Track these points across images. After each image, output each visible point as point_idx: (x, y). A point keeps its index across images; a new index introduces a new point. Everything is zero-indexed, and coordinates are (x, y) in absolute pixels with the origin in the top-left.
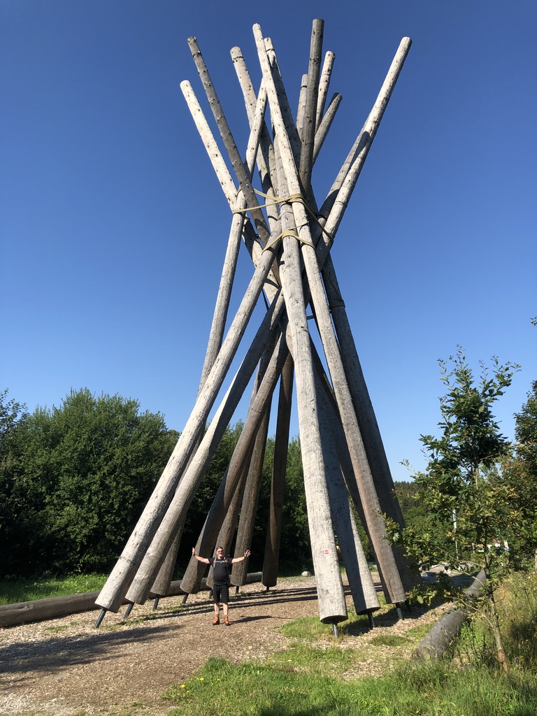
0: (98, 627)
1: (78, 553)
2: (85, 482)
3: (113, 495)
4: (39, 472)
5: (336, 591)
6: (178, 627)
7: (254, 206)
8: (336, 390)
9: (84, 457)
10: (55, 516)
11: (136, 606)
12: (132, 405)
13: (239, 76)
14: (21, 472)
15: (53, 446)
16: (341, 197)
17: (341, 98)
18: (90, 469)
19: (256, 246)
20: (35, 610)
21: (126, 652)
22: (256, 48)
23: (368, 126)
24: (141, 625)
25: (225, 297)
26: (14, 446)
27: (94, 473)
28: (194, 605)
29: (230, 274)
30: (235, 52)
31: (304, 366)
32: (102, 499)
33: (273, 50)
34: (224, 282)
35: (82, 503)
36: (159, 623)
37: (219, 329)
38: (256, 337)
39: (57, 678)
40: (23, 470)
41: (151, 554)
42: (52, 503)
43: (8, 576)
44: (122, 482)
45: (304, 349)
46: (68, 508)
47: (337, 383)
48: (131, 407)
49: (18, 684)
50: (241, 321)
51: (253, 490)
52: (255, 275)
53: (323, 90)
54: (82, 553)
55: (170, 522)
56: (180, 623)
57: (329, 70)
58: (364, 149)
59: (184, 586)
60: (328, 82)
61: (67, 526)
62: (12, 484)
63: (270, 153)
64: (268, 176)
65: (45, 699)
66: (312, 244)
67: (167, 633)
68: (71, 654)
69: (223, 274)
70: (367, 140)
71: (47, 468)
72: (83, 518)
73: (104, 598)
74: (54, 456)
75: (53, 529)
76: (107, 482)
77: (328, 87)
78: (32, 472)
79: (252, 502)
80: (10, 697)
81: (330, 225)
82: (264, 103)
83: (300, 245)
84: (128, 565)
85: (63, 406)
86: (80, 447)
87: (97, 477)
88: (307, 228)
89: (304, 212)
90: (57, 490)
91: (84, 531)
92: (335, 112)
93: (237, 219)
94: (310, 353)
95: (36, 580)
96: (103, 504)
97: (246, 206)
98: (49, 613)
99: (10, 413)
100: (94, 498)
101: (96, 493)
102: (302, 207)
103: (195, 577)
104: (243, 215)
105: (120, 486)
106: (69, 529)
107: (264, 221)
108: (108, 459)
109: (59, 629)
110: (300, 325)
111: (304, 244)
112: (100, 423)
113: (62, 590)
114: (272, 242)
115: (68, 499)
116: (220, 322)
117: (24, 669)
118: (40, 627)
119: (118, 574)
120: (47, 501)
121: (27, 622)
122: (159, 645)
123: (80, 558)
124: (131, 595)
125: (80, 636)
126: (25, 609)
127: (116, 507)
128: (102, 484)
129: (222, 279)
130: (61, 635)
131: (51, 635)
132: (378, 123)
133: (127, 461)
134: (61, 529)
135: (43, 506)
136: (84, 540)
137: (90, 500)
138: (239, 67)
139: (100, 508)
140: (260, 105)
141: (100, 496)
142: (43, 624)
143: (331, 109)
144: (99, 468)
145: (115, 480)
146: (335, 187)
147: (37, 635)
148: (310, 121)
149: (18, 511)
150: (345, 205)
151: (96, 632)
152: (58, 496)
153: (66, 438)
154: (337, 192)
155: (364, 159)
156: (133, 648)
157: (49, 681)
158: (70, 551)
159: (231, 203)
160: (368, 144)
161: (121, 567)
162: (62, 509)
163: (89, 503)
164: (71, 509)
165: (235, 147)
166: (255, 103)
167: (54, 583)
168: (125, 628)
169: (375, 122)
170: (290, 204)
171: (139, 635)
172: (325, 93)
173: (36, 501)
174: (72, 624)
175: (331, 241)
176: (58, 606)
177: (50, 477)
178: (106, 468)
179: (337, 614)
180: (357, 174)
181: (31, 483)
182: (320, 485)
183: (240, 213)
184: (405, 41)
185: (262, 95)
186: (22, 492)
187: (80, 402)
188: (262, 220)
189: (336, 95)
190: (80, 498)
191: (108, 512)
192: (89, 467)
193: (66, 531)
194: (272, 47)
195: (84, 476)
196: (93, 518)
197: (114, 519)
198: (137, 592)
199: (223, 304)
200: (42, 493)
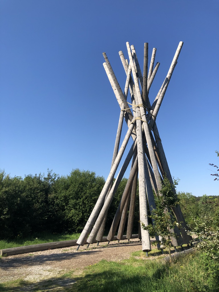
0: (77, 250)
1: (76, 226)
2: (78, 202)
3: (87, 206)
4: (63, 198)
5: (147, 242)
6: (101, 251)
7: (127, 108)
8: (154, 173)
9: (77, 193)
10: (68, 213)
11: (90, 244)
12: (93, 174)
13: (122, 61)
14: (57, 198)
15: (67, 189)
16: (158, 102)
17: (159, 64)
18: (79, 197)
19: (129, 121)
20: (60, 244)
21: (81, 257)
22: (127, 51)
23: (168, 76)
24: (91, 250)
25: (118, 140)
26: (55, 189)
27: (80, 199)
28: (111, 245)
29: (119, 132)
30: (120, 53)
31: (141, 166)
32: (83, 208)
33: (134, 49)
34: (117, 135)
35: (77, 209)
36: (97, 250)
37: (116, 151)
38: (128, 154)
39: (60, 262)
40: (58, 197)
41: (95, 228)
42: (67, 209)
43: (54, 233)
44: (90, 202)
45: (141, 160)
46: (72, 211)
47: (155, 171)
48: (93, 175)
49: (50, 263)
50: (122, 149)
51: (133, 205)
52: (127, 133)
53: (152, 62)
54: (77, 226)
55: (100, 218)
56: (102, 250)
57: (154, 55)
58: (166, 84)
59: (108, 238)
60: (154, 59)
61: (72, 217)
62: (54, 202)
63: (133, 87)
64: (133, 95)
65: (56, 267)
66: (146, 121)
67: (96, 253)
68: (67, 257)
69: (117, 132)
70: (168, 81)
71: (65, 197)
72: (77, 214)
73: (79, 242)
74: (68, 193)
75: (68, 218)
76: (84, 202)
77: (154, 61)
78: (60, 198)
79: (133, 210)
80: (48, 266)
81: (154, 113)
82: (130, 70)
83: (142, 122)
84: (86, 231)
85: (70, 175)
86: (76, 190)
87: (81, 200)
88: (145, 116)
89: (143, 110)
90: (69, 204)
91: (77, 219)
92: (157, 70)
93: (122, 113)
94: (143, 161)
95: (63, 235)
96: (84, 209)
97: (125, 108)
98: (65, 245)
99: (53, 178)
100: (81, 207)
101: (81, 206)
102: (143, 108)
103: (112, 235)
104: (124, 111)
105: (89, 203)
106: (73, 218)
107: (131, 113)
108: (85, 194)
109: (67, 250)
110: (140, 152)
111: (144, 122)
112: (82, 181)
113: (70, 238)
114: (133, 121)
115: (72, 207)
116: (116, 149)
117: (53, 260)
118: (61, 249)
119: (83, 234)
120: (65, 208)
121: (58, 248)
122: (92, 256)
123: (77, 227)
124: (88, 240)
125: (71, 252)
126: (57, 244)
127: (88, 210)
128: (83, 202)
129: (117, 134)
130: (66, 252)
131: (64, 252)
132: (171, 74)
133: (91, 194)
134: (70, 218)
135: (65, 210)
136: (78, 222)
137: (79, 208)
138: (122, 58)
139: (83, 211)
140: (129, 71)
141: (83, 207)
142: (63, 248)
143: (155, 69)
144: (82, 197)
145: (87, 201)
146: (157, 98)
147: (60, 252)
148: (145, 78)
149: (57, 211)
150: (160, 105)
151: (76, 251)
152: (69, 206)
153: (71, 187)
154: (157, 100)
155: (166, 88)
156: (83, 256)
157: (58, 263)
158: (74, 225)
159: (120, 106)
160: (168, 82)
161: (84, 232)
162: (70, 211)
163: (79, 209)
164: (73, 211)
165: (120, 88)
166: (128, 70)
167: (68, 236)
168: (85, 251)
169: (170, 74)
170: (139, 107)
171: (88, 253)
172: (153, 63)
173: (62, 208)
174: (71, 249)
175: (155, 118)
176: (67, 243)
177: (66, 199)
178: (84, 197)
179: (147, 249)
180: (164, 93)
181: (60, 202)
182: (144, 207)
183: (123, 111)
184: (181, 43)
185: (129, 68)
186: (58, 205)
187: (76, 173)
188: (130, 113)
189: (157, 63)
190: (76, 207)
191: (85, 212)
192: (79, 196)
193: (72, 218)
194: (134, 48)
195: (77, 200)
196: (80, 214)
197: (87, 214)
198: (90, 240)
199: (117, 143)
200: (64, 205)
